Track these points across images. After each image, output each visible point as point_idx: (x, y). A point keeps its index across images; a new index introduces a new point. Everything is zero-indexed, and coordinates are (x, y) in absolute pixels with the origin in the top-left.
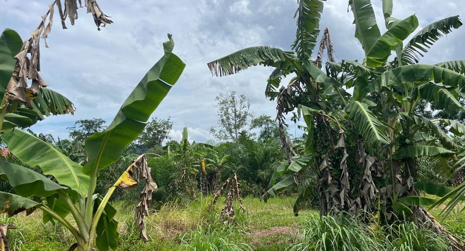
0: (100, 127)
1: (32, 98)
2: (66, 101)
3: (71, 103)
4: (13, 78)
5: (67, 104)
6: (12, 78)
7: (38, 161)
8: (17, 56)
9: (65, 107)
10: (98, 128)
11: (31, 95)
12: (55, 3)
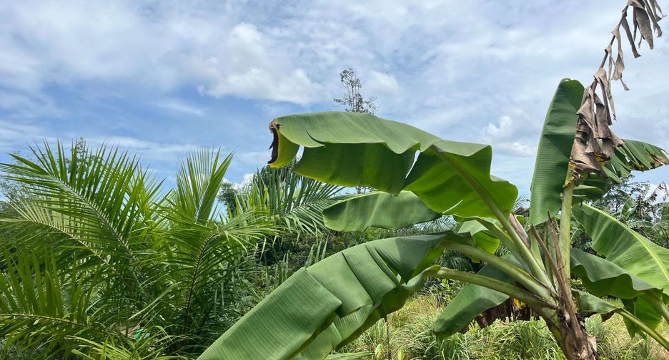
0: (625, 186)
1: (603, 164)
2: (650, 149)
3: (660, 150)
4: (577, 141)
5: (653, 152)
6: (575, 140)
7: (615, 253)
8: (580, 111)
9: (650, 158)
10: (622, 187)
11: (601, 160)
12: (619, 25)
